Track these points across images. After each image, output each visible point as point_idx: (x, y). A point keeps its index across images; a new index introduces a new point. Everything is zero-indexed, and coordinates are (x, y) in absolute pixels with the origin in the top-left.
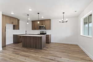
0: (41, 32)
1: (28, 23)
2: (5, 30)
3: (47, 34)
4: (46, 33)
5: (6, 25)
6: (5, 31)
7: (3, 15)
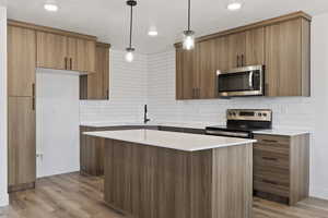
0: (230, 112)
1: (130, 57)
2: (34, 100)
3: (278, 129)
4: (267, 125)
5: (38, 75)
6: (34, 108)
7: (12, 24)
